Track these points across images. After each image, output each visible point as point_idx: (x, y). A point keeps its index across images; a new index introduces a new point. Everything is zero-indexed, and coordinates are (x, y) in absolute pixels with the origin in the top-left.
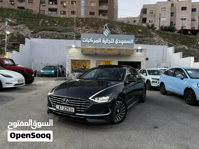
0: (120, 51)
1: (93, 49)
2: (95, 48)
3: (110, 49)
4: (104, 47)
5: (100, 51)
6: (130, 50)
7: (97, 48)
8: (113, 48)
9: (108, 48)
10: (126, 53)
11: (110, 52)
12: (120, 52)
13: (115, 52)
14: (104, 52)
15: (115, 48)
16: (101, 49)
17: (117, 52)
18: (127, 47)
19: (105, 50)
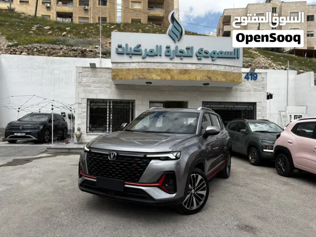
0: (210, 75)
1: (143, 69)
2: (148, 69)
3: (186, 72)
4: (169, 66)
5: (159, 75)
6: (234, 73)
7: (154, 69)
8: (194, 67)
9: (180, 67)
10: (224, 80)
11: (186, 77)
12: (210, 78)
13: (198, 78)
14: (169, 77)
15: (198, 67)
16: (162, 70)
17: (202, 78)
18: (226, 67)
19: (171, 72)
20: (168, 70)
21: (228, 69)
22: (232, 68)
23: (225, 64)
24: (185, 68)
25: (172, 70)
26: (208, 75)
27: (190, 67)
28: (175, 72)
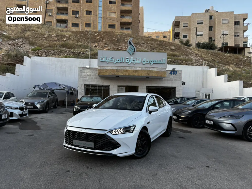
2: (117, 70)
3: (136, 71)
4: (128, 68)
6: (162, 72)
8: (140, 69)
9: (133, 69)
11: (136, 74)
12: (149, 75)
13: (143, 75)
14: (127, 74)
17: (145, 74)
18: (158, 69)
19: (129, 71)
20: (127, 70)
21: (158, 70)
22: (161, 69)
23: (157, 67)
24: (136, 69)
25: (129, 70)
26: (148, 73)
27: (138, 69)
28: (131, 71)
